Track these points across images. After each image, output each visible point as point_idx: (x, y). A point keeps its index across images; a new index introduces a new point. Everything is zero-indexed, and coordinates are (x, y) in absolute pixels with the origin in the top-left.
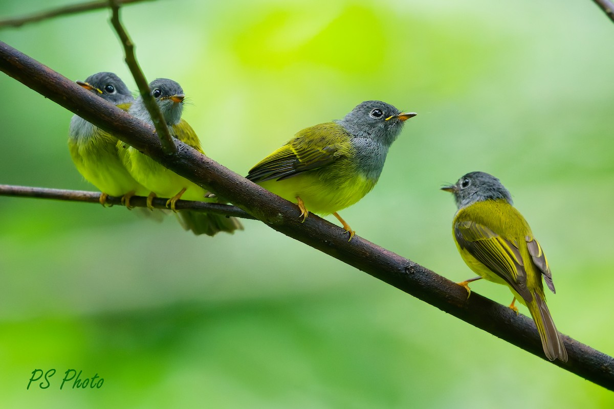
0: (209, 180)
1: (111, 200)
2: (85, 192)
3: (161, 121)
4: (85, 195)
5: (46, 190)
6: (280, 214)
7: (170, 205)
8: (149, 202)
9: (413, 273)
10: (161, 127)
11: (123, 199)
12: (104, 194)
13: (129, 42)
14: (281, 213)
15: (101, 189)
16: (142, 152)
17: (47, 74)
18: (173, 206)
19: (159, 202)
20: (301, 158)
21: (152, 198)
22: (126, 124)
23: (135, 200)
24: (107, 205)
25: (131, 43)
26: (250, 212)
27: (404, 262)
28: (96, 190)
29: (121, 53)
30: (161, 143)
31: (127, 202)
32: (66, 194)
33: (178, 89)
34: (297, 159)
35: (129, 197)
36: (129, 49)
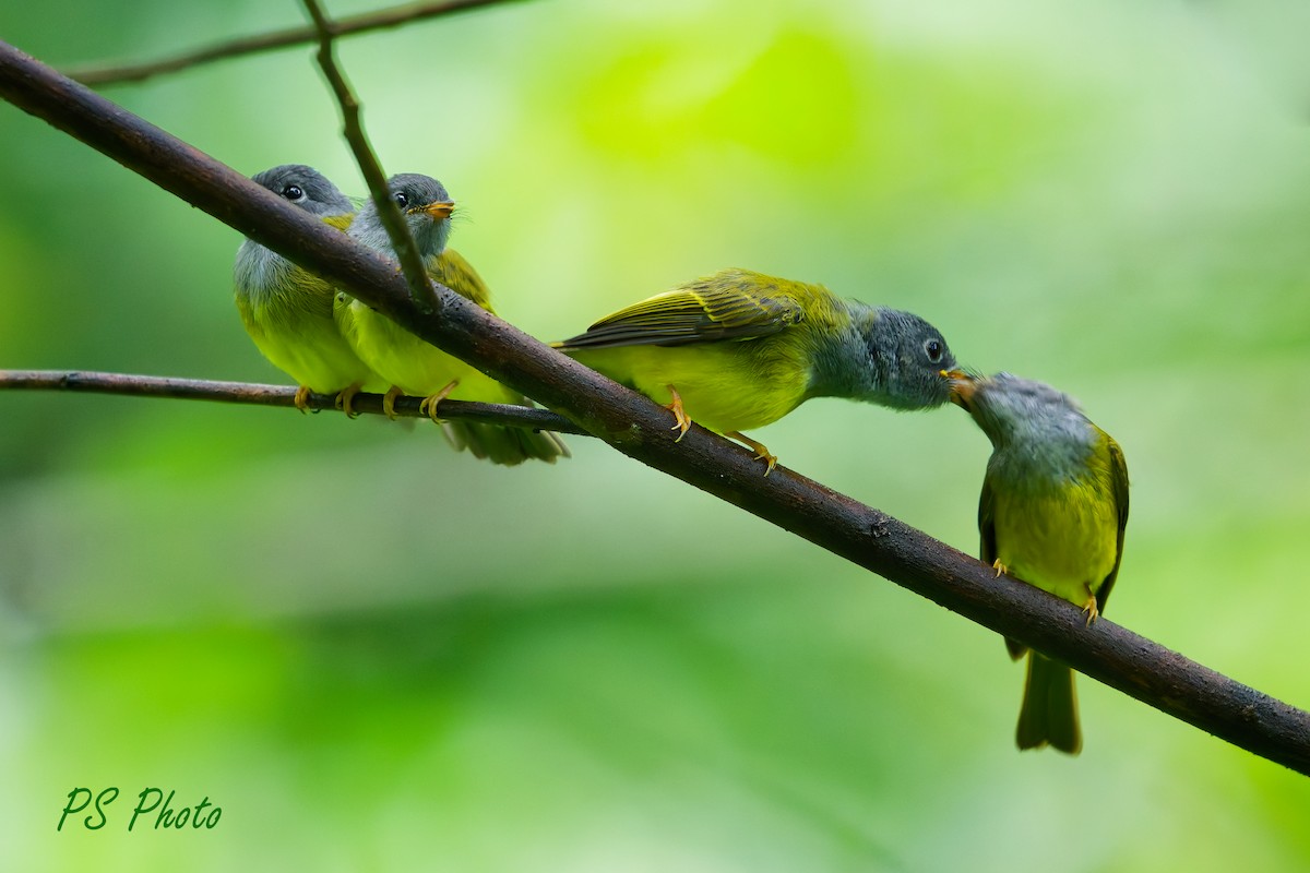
0: (502, 361)
1: (316, 401)
2: (267, 386)
3: (411, 250)
4: (267, 392)
5: (194, 382)
6: (635, 426)
7: (426, 409)
8: (388, 404)
9: (887, 534)
10: (412, 262)
11: (338, 399)
12: (303, 390)
13: (351, 100)
14: (636, 422)
15: (298, 379)
16: (375, 309)
17: (195, 161)
18: (433, 411)
19: (407, 404)
20: (713, 313)
21: (393, 397)
22: (345, 256)
23: (362, 401)
24: (308, 411)
25: (355, 100)
26: (577, 422)
27: (869, 513)
28: (291, 381)
29: (334, 118)
30: (410, 292)
31: (347, 404)
32: (231, 391)
33: (440, 193)
34: (705, 315)
35: (351, 395)
36: (351, 112)
